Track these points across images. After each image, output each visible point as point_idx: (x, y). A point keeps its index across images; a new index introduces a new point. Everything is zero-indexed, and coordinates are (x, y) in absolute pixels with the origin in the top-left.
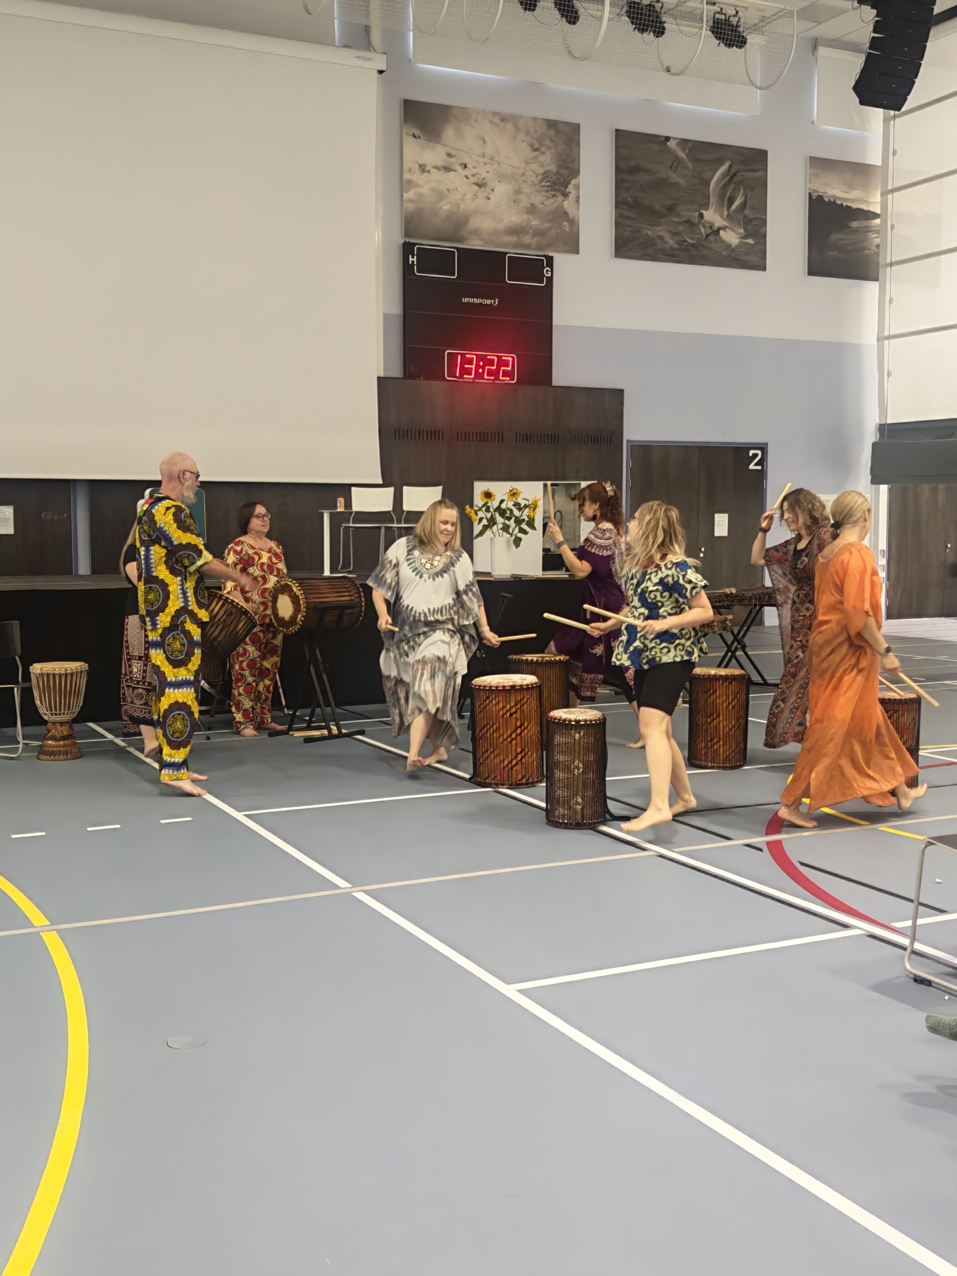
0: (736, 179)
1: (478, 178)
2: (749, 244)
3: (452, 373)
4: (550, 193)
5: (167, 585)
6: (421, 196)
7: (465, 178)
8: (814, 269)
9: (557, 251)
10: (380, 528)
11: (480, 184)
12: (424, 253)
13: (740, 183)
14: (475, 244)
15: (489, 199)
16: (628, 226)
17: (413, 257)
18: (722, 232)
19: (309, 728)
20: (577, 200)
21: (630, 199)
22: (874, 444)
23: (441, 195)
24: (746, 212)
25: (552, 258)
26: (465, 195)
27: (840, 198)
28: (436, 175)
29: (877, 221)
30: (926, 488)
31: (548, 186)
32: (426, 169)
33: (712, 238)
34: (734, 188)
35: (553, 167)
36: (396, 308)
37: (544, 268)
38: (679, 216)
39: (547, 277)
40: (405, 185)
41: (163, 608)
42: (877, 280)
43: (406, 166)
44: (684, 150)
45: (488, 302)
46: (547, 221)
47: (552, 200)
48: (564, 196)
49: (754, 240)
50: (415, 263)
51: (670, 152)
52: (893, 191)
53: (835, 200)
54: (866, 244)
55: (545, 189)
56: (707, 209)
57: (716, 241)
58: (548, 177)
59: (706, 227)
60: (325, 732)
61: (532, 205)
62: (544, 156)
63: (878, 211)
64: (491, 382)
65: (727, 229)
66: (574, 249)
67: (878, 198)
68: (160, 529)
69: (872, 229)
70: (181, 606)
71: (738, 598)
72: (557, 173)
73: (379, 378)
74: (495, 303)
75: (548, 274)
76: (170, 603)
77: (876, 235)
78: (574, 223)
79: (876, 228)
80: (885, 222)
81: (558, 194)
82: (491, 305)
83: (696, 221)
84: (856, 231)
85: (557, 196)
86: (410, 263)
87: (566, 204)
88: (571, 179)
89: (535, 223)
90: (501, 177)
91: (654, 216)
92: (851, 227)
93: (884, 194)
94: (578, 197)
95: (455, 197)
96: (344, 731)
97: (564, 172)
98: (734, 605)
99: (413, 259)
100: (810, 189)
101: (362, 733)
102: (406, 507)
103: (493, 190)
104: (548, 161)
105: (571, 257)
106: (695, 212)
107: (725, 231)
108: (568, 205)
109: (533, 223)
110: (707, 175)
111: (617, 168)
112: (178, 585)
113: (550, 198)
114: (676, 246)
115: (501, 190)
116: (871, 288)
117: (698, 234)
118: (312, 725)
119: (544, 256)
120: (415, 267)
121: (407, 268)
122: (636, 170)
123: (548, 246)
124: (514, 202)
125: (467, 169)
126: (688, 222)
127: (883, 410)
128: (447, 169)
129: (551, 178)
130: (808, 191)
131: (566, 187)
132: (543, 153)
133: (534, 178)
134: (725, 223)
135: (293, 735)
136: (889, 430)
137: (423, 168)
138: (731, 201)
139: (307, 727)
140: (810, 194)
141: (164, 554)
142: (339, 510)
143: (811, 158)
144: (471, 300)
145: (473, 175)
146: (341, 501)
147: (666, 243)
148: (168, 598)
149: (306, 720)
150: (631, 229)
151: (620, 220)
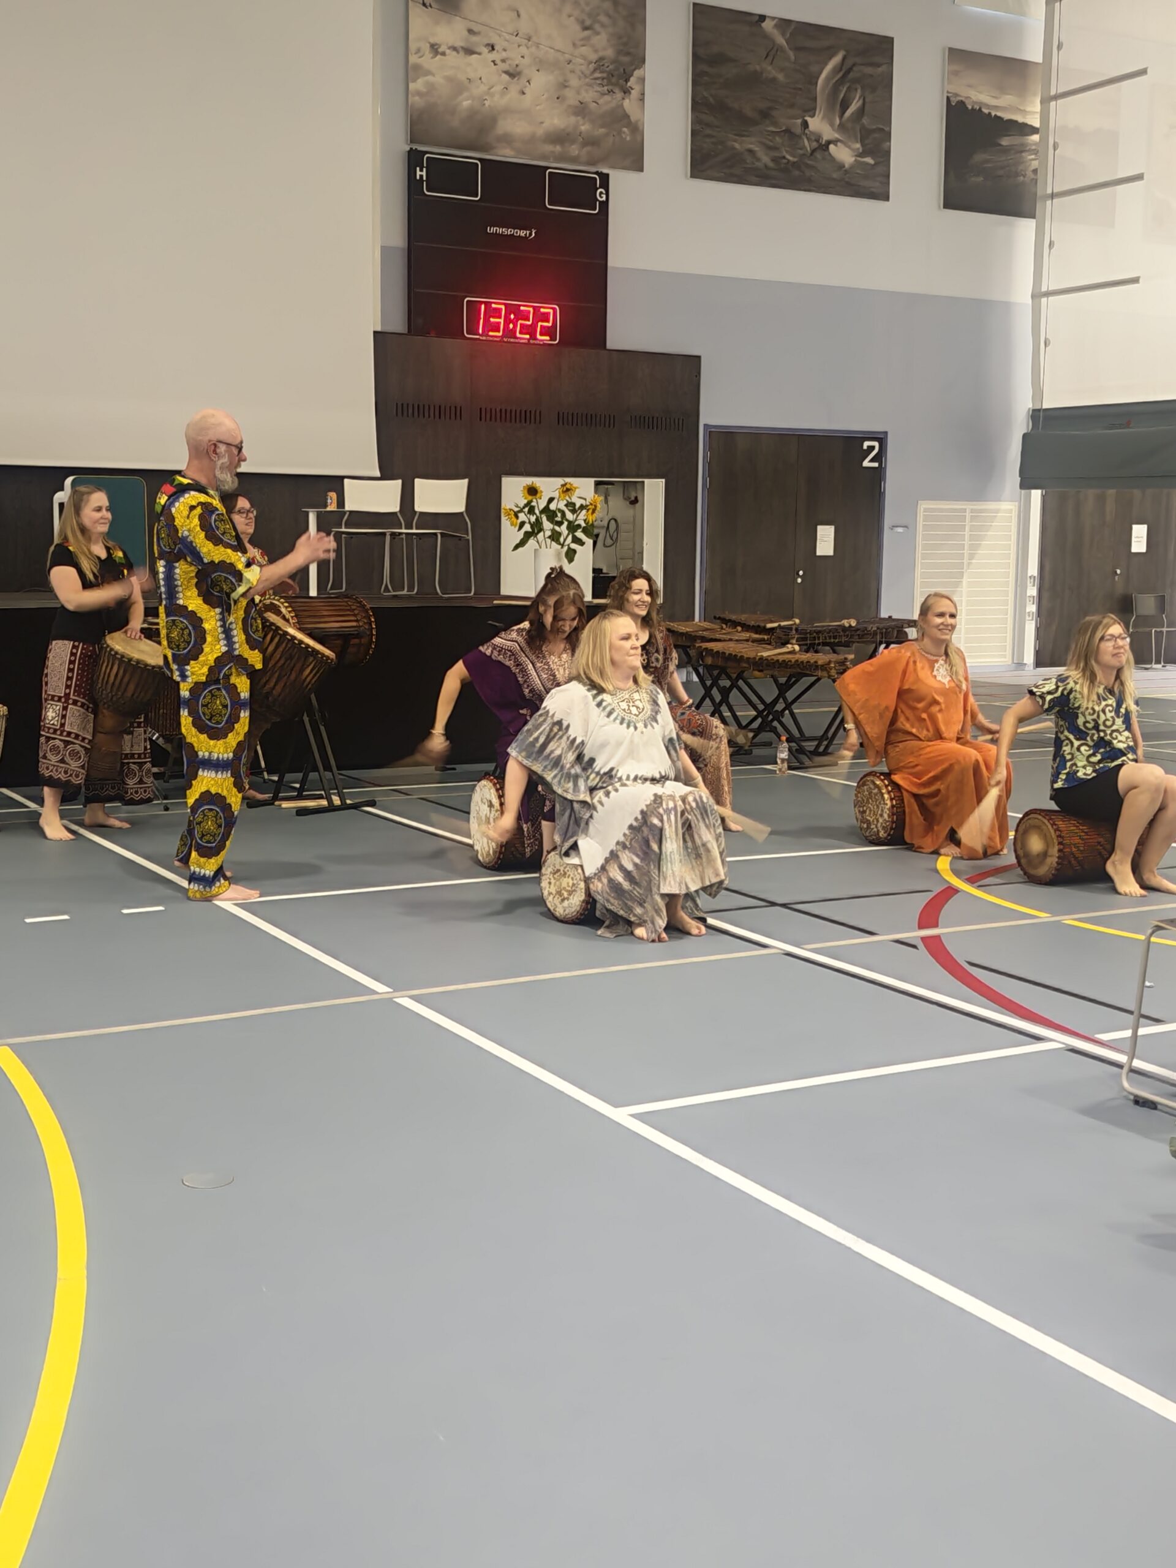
0: (851, 75)
1: (510, 65)
2: (868, 164)
3: (473, 330)
4: (606, 88)
5: (201, 620)
6: (431, 87)
7: (492, 64)
8: (954, 200)
9: (613, 167)
10: (384, 534)
11: (511, 71)
12: (434, 165)
13: (856, 81)
14: (505, 154)
15: (524, 93)
16: (709, 136)
17: (421, 170)
18: (832, 147)
19: (300, 797)
20: (642, 100)
21: (711, 100)
22: (1025, 436)
23: (459, 87)
24: (865, 121)
25: (607, 175)
26: (492, 87)
27: (988, 106)
28: (452, 58)
29: (1035, 138)
30: (1091, 493)
31: (603, 79)
32: (440, 50)
33: (818, 155)
34: (849, 88)
35: (610, 53)
36: (398, 239)
37: (598, 189)
38: (775, 124)
39: (600, 202)
40: (411, 72)
41: (196, 653)
42: (1033, 217)
43: (413, 46)
44: (783, 34)
45: (522, 233)
46: (602, 126)
47: (607, 98)
48: (625, 93)
49: (872, 158)
50: (425, 178)
51: (765, 36)
52: (1056, 97)
53: (980, 109)
54: (1021, 167)
55: (598, 82)
56: (813, 116)
57: (824, 159)
58: (603, 65)
59: (811, 139)
60: (324, 803)
61: (581, 103)
62: (598, 37)
63: (1036, 124)
64: (526, 341)
65: (839, 144)
66: (637, 164)
67: (1037, 107)
68: (183, 540)
69: (1028, 148)
70: (223, 651)
71: (858, 633)
72: (613, 62)
73: (375, 332)
74: (531, 234)
75: (602, 197)
76: (207, 648)
77: (1033, 157)
78: (637, 130)
79: (1033, 147)
80: (1044, 140)
81: (617, 90)
82: (526, 237)
83: (798, 130)
84: (1006, 150)
85: (614, 93)
86: (418, 177)
87: (626, 103)
88: (635, 70)
89: (585, 128)
90: (541, 65)
91: (744, 123)
92: (1000, 145)
93: (1046, 101)
94: (643, 94)
95: (479, 90)
96: (348, 802)
97: (625, 59)
98: (854, 642)
99: (421, 173)
100: (948, 92)
101: (372, 804)
102: (419, 507)
103: (528, 81)
104: (602, 44)
105: (632, 176)
106: (798, 119)
107: (836, 145)
108: (629, 105)
109: (583, 128)
110: (814, 68)
111: (695, 56)
112: (217, 621)
113: (606, 94)
114: (771, 164)
115: (540, 82)
116: (1025, 228)
117: (801, 149)
118: (304, 793)
119: (597, 173)
120: (425, 183)
121: (413, 186)
122: (719, 60)
123: (604, 159)
124: (558, 98)
125: (495, 51)
126: (788, 131)
127: (1038, 392)
128: (469, 51)
129: (608, 67)
130: (946, 95)
131: (627, 81)
132: (598, 33)
133: (583, 68)
134: (837, 136)
135: (280, 805)
136: (1046, 418)
137: (435, 49)
138: (845, 106)
139: (297, 796)
140: (948, 98)
141: (193, 574)
142: (329, 509)
143: (951, 49)
144: (500, 230)
145: (503, 61)
146: (333, 496)
147: (758, 160)
148: (204, 640)
149: (295, 788)
150: (713, 140)
151: (698, 127)
